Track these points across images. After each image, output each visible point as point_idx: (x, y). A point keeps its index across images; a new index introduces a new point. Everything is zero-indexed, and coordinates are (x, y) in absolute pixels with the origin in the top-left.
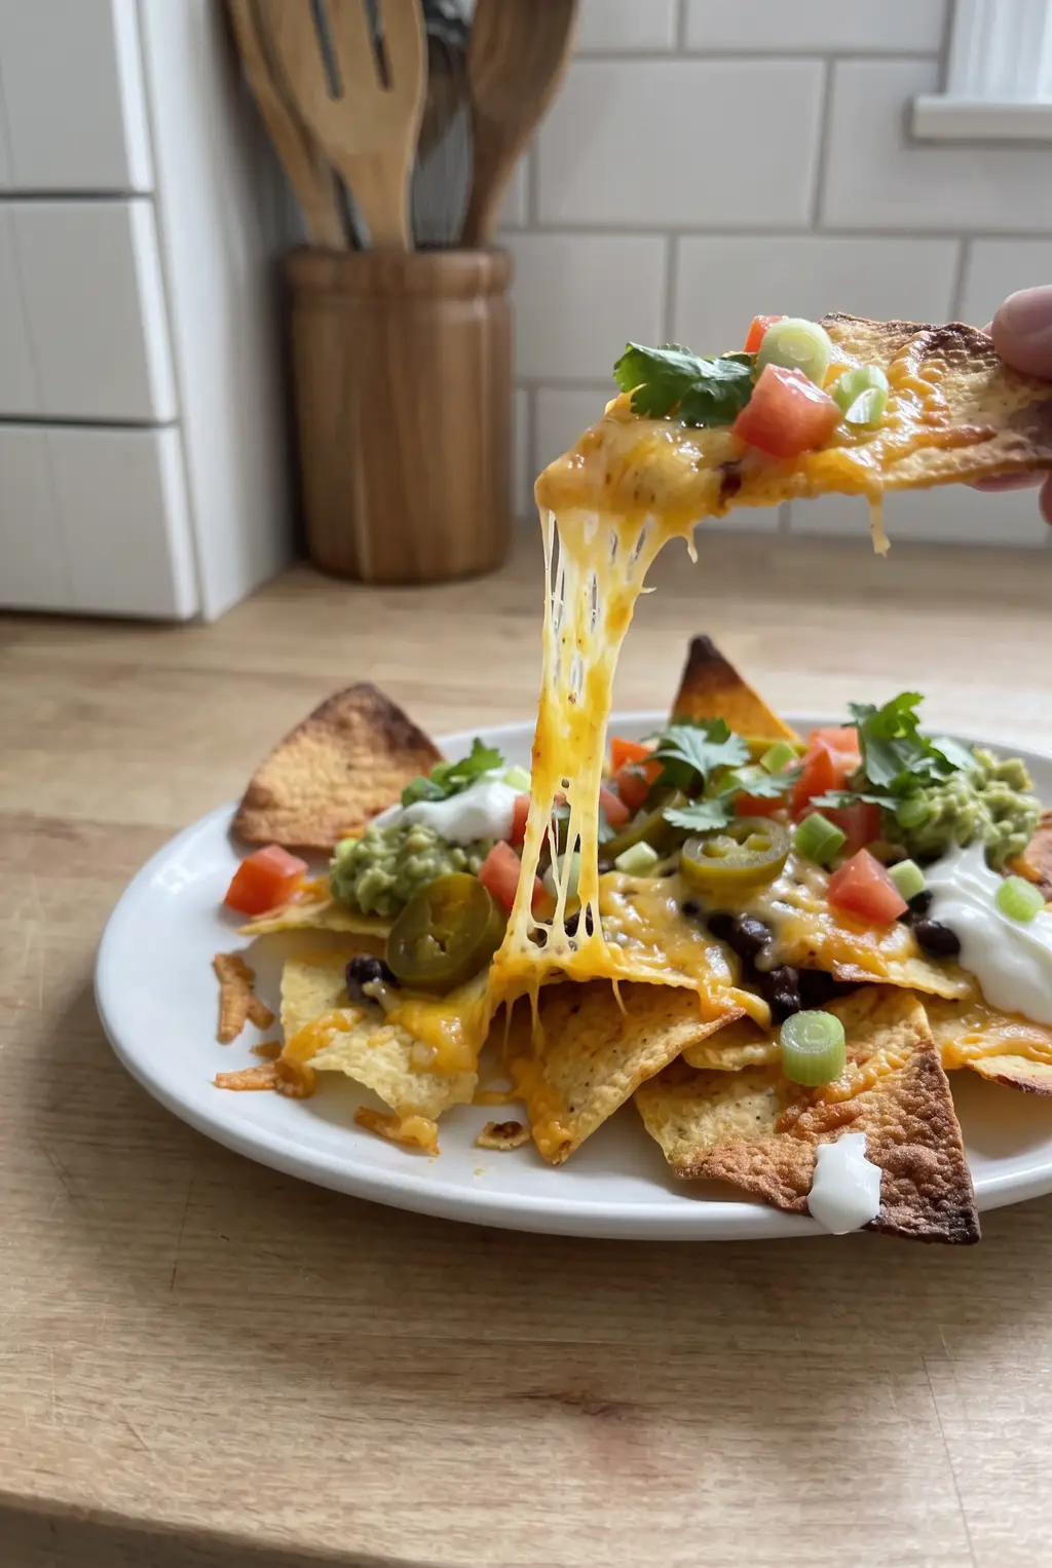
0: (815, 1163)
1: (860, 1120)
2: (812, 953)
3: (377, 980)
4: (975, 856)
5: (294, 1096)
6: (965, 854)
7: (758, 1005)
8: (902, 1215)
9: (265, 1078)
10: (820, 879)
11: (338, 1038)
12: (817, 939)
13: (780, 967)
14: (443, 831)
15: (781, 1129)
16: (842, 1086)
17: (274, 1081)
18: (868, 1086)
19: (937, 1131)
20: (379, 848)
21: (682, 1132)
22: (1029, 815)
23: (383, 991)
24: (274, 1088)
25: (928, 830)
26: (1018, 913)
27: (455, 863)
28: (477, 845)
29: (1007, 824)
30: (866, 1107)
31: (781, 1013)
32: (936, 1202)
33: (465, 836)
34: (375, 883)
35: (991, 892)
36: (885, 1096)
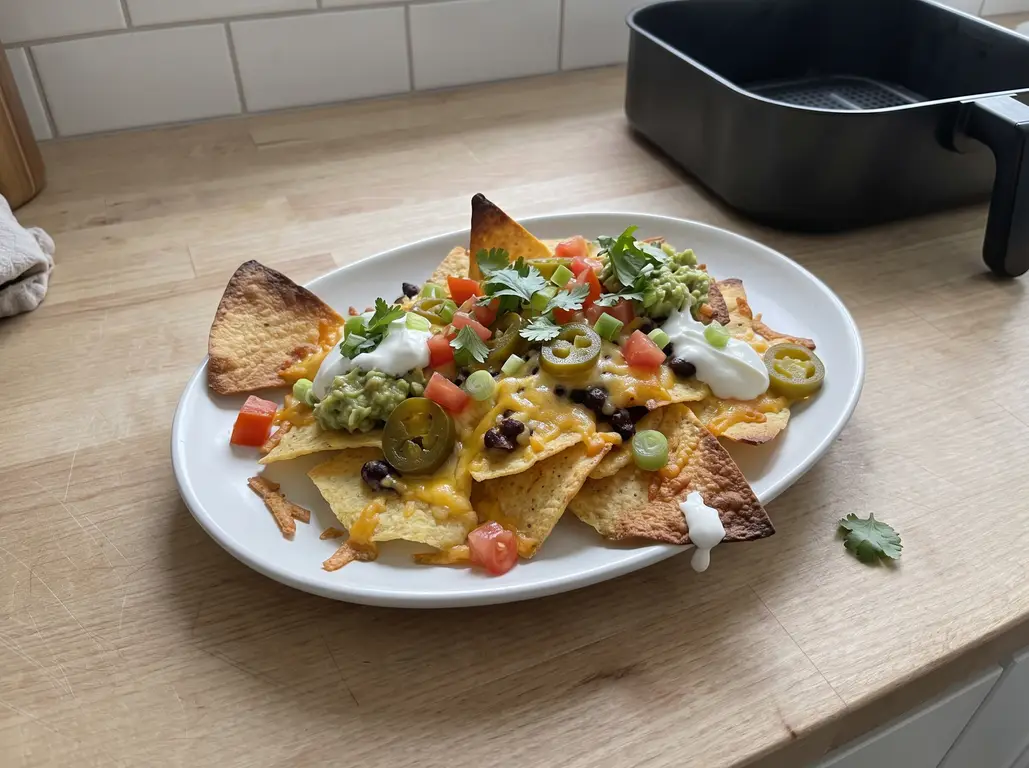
0: (683, 515)
1: (691, 484)
2: (632, 399)
3: (388, 476)
4: (687, 314)
5: (369, 560)
6: (682, 315)
7: (615, 436)
8: (736, 531)
9: (347, 555)
10: (618, 352)
11: (382, 518)
12: (631, 390)
13: (617, 411)
14: (388, 370)
15: (651, 498)
16: (673, 467)
17: (354, 554)
18: (685, 464)
19: (734, 480)
20: (349, 390)
21: (600, 516)
22: (705, 283)
23: (394, 481)
24: (356, 559)
25: (660, 304)
26: (719, 344)
27: (402, 388)
28: (410, 374)
29: (697, 291)
30: (690, 475)
31: (627, 436)
32: (747, 518)
33: (402, 369)
34: (359, 414)
35: (701, 333)
36: (697, 467)
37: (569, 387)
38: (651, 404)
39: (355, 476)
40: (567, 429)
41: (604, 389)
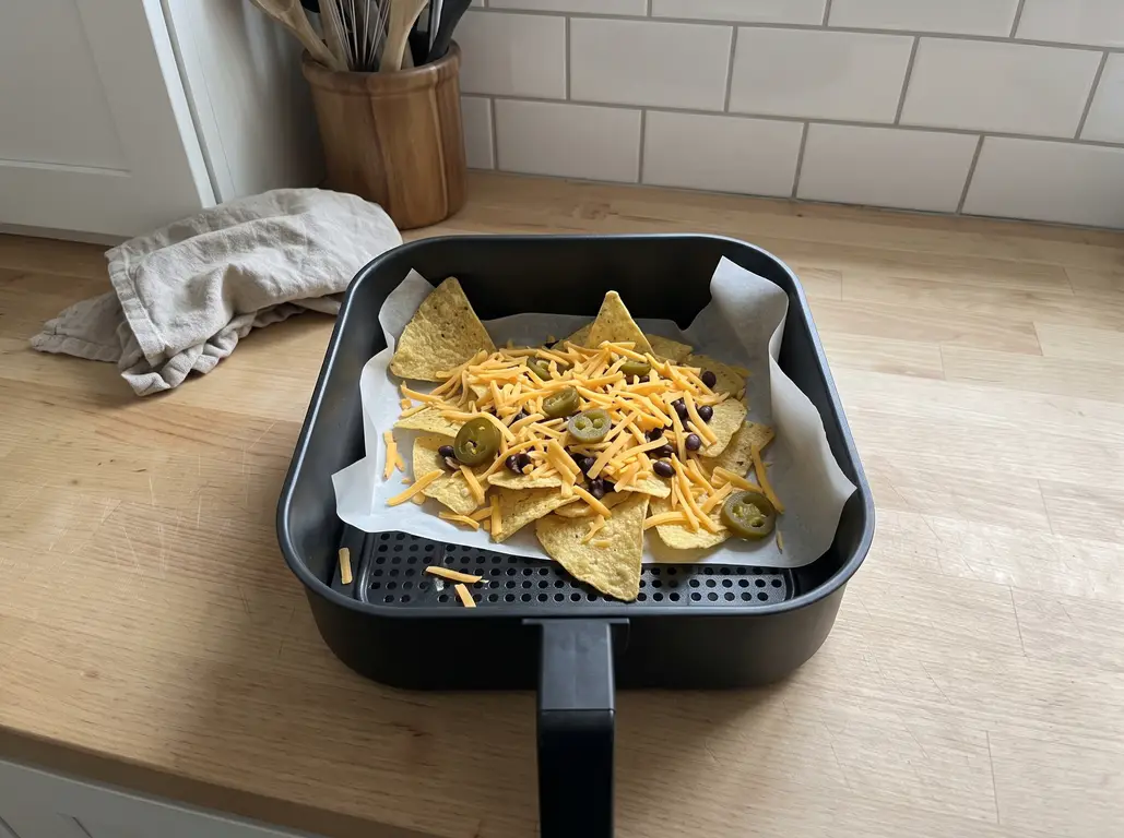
37: (574, 448)
38: (619, 486)
39: (434, 450)
40: (559, 475)
41: (595, 459)
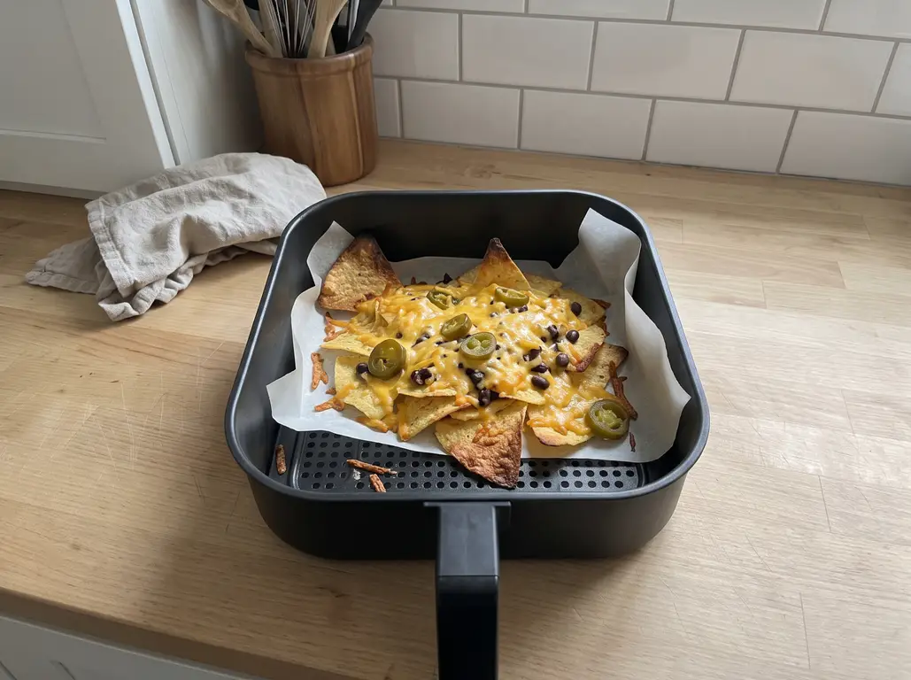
1: (496, 445)
2: (495, 387)
3: (365, 373)
7: (476, 401)
8: (499, 479)
10: (507, 358)
11: (354, 392)
12: (497, 381)
13: (485, 389)
15: (474, 441)
17: (333, 405)
18: (502, 433)
19: (514, 454)
21: (446, 439)
23: (367, 377)
24: (333, 408)
30: (499, 440)
31: (483, 405)
32: (508, 476)
36: (505, 438)
37: (466, 365)
38: (503, 394)
39: (352, 366)
40: (454, 386)
41: (485, 374)
